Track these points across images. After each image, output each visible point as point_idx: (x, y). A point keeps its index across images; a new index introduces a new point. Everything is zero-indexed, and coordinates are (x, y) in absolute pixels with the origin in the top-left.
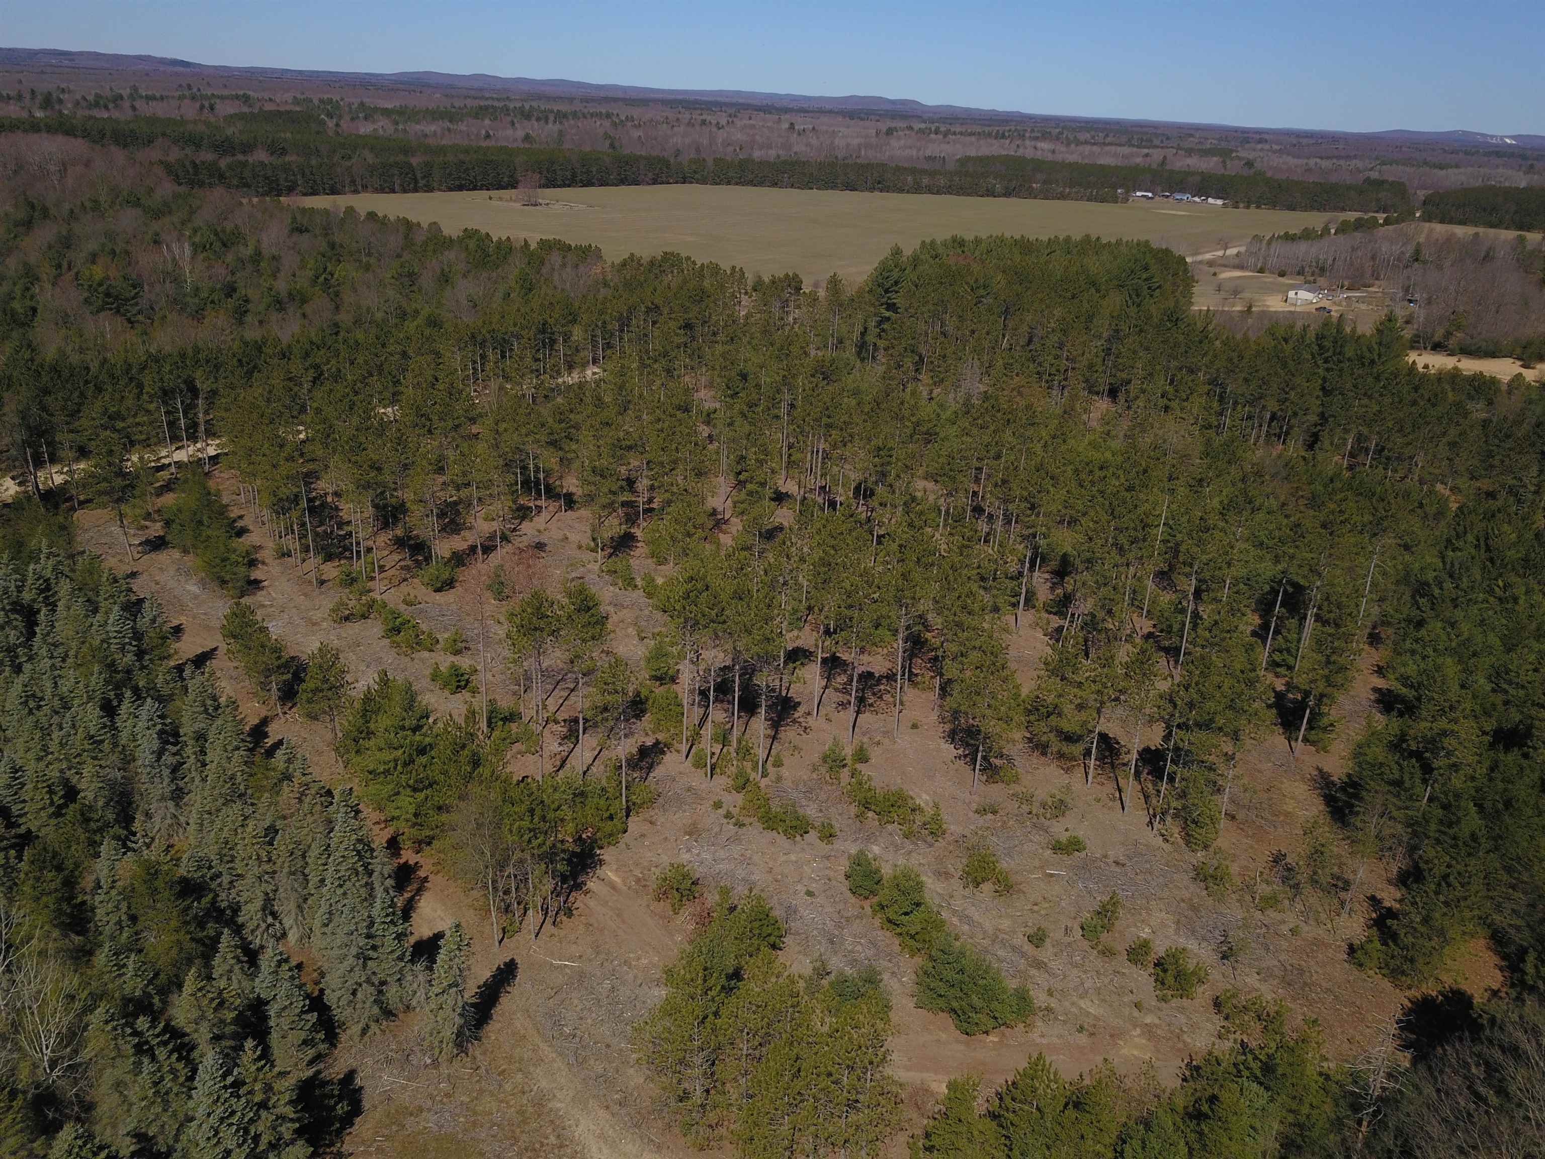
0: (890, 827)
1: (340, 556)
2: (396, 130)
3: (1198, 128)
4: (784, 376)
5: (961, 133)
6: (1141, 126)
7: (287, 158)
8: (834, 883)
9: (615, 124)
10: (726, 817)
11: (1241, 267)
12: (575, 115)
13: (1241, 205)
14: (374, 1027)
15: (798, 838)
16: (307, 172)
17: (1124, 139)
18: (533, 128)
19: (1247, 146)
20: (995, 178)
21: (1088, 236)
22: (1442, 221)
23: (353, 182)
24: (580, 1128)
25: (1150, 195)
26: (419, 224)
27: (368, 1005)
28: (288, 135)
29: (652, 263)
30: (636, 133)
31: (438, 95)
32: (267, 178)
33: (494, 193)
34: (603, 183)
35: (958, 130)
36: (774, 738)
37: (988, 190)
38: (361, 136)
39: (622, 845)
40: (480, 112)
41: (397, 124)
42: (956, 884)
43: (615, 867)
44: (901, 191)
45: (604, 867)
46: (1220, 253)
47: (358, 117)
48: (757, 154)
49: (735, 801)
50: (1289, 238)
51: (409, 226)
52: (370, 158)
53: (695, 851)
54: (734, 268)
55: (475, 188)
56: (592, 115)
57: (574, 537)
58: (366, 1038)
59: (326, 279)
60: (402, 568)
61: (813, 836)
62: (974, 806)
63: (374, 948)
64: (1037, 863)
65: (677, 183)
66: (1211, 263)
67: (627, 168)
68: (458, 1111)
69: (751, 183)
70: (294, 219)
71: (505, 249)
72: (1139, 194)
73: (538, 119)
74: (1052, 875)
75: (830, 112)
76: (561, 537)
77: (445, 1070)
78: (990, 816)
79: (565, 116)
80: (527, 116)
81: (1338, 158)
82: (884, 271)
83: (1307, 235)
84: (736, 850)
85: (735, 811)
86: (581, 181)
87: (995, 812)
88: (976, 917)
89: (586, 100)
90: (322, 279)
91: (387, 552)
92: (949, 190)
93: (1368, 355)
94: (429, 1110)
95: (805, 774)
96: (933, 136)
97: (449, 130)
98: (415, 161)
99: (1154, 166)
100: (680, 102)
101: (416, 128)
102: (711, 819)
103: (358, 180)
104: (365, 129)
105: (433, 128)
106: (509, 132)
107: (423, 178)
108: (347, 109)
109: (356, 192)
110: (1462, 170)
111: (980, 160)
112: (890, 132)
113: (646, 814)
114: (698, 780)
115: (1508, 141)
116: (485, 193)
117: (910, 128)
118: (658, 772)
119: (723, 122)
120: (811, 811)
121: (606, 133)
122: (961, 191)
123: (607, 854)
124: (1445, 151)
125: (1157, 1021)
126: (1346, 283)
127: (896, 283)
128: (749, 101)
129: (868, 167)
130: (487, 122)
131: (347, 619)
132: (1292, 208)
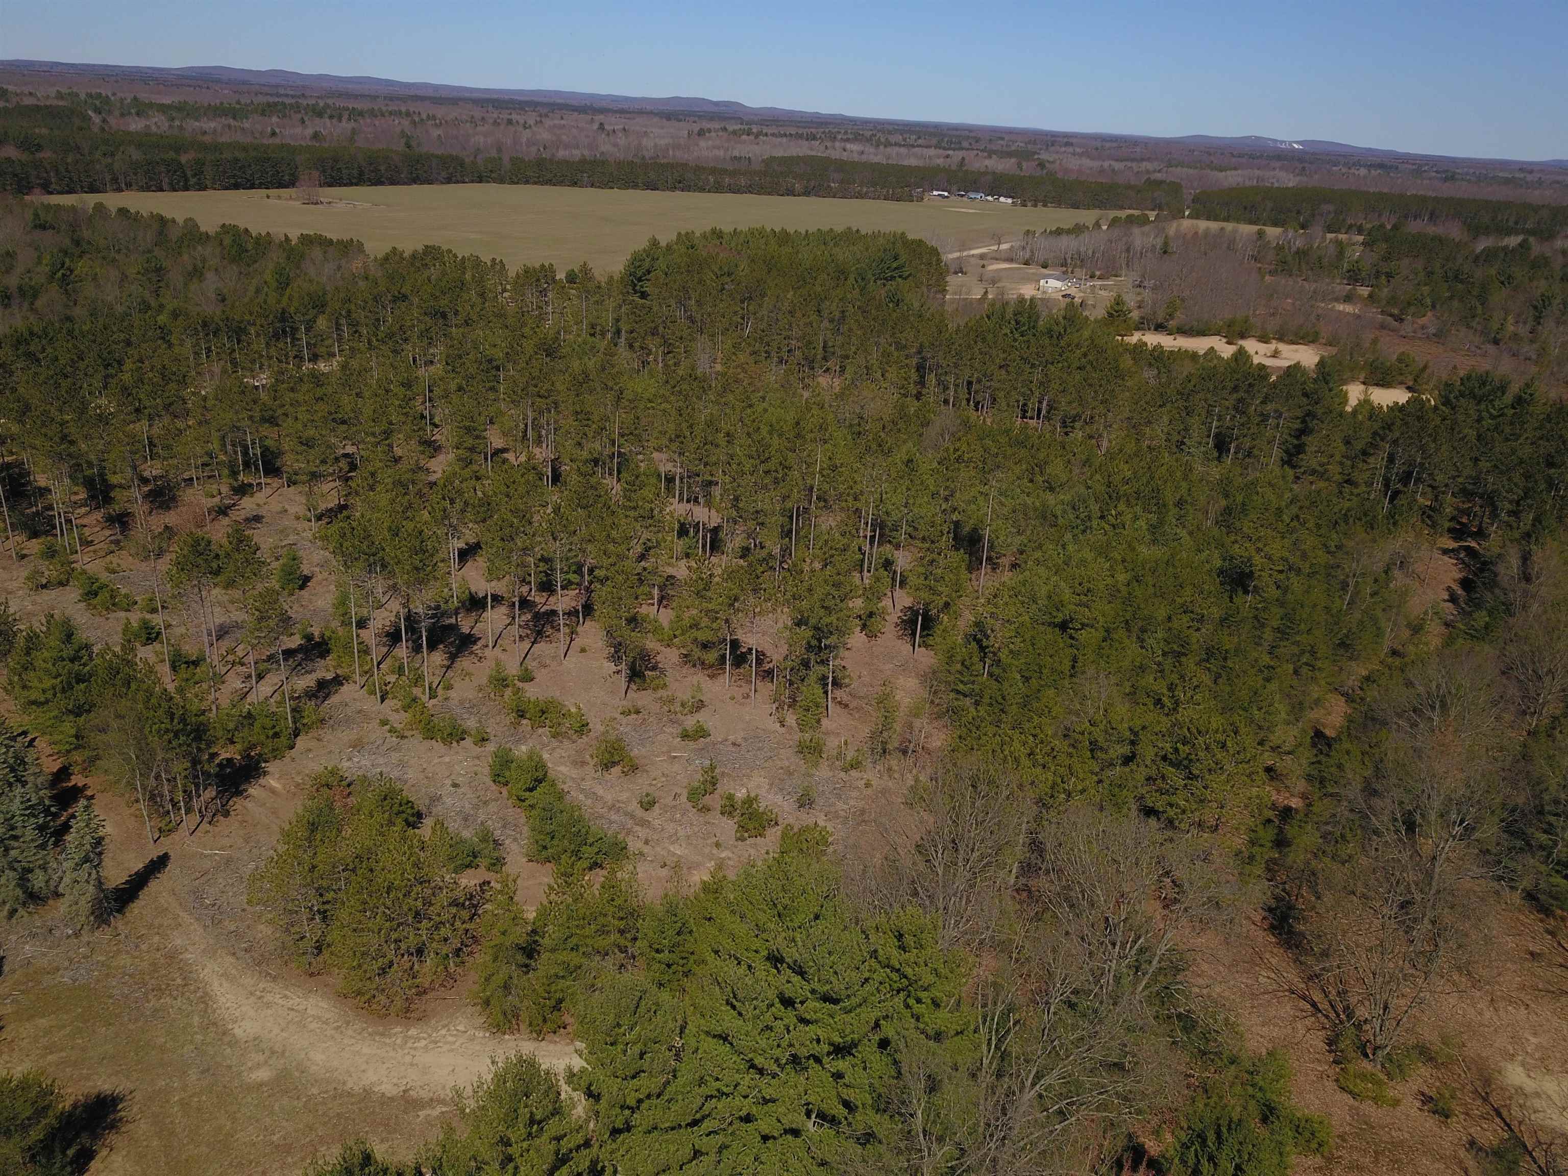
0: (540, 730)
1: (47, 533)
2: (170, 126)
3: (1011, 132)
4: (507, 353)
5: (773, 135)
6: (957, 130)
7: (40, 155)
8: (479, 776)
9: (414, 123)
10: (390, 731)
11: (1011, 260)
12: (372, 113)
13: (1029, 204)
14: (21, 912)
15: (455, 744)
16: (62, 169)
17: (934, 141)
18: (325, 126)
19: (1052, 149)
20: (794, 178)
21: (849, 228)
22: (1208, 219)
23: (115, 180)
24: (206, 971)
25: (946, 194)
26: (174, 221)
27: (11, 887)
28: (44, 131)
29: (414, 256)
30: (436, 132)
31: (226, 92)
32: (16, 175)
33: (273, 192)
34: (393, 183)
35: (770, 131)
36: (448, 667)
37: (787, 190)
38: (129, 133)
39: (287, 759)
40: (267, 110)
41: (173, 119)
42: (589, 769)
43: (277, 776)
44: (702, 190)
45: (267, 777)
46: (995, 248)
47: (130, 113)
48: (562, 154)
49: (399, 719)
50: (1059, 232)
51: (162, 221)
52: (136, 155)
53: (356, 760)
54: (494, 260)
55: (252, 187)
56: (391, 113)
57: (292, 510)
58: (14, 921)
59: (63, 275)
60: (111, 542)
61: (468, 742)
62: (620, 710)
63: (15, 838)
64: (664, 749)
65: (472, 182)
66: (982, 257)
67: (419, 166)
68: (93, 968)
69: (549, 182)
70: (36, 215)
71: (263, 243)
72: (935, 193)
73: (331, 117)
74: (675, 757)
75: (651, 113)
76: (279, 509)
77: (85, 938)
78: (634, 716)
79: (361, 114)
80: (319, 113)
81: (1133, 160)
82: (636, 260)
83: (1078, 230)
84: (395, 756)
85: (399, 727)
86: (369, 180)
87: (638, 712)
88: (600, 792)
89: (391, 98)
90: (59, 274)
91: (98, 529)
92: (749, 189)
93: (1056, 328)
94: (66, 969)
95: (471, 694)
96: (744, 137)
97: (229, 126)
98: (183, 159)
99: (954, 167)
100: (488, 101)
101: (192, 125)
102: (376, 733)
103: (121, 178)
104: (136, 125)
105: (212, 125)
106: (298, 130)
107: (195, 175)
108: (118, 105)
109: (119, 190)
110: (1239, 172)
111: (783, 161)
112: (701, 133)
113: (313, 733)
114: (371, 704)
115: (1296, 146)
116: (263, 192)
117: (725, 129)
118: (334, 699)
119: (531, 122)
120: (471, 723)
121: (403, 131)
122: (761, 190)
123: (272, 767)
124: (1233, 155)
125: (731, 855)
126: (1098, 273)
127: (649, 272)
128: (568, 102)
129: (672, 166)
130: (274, 119)
131: (44, 587)
132: (1075, 206)
